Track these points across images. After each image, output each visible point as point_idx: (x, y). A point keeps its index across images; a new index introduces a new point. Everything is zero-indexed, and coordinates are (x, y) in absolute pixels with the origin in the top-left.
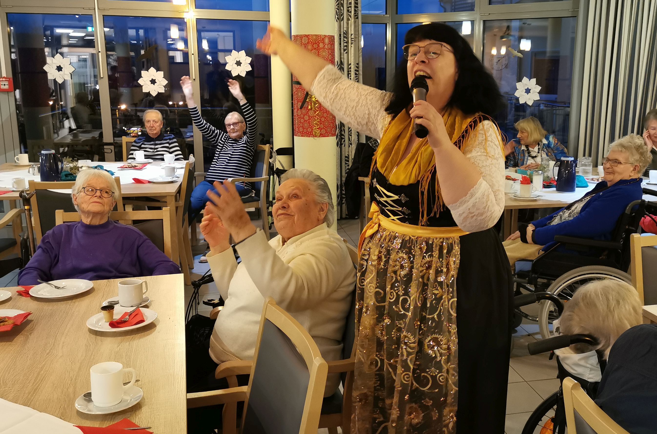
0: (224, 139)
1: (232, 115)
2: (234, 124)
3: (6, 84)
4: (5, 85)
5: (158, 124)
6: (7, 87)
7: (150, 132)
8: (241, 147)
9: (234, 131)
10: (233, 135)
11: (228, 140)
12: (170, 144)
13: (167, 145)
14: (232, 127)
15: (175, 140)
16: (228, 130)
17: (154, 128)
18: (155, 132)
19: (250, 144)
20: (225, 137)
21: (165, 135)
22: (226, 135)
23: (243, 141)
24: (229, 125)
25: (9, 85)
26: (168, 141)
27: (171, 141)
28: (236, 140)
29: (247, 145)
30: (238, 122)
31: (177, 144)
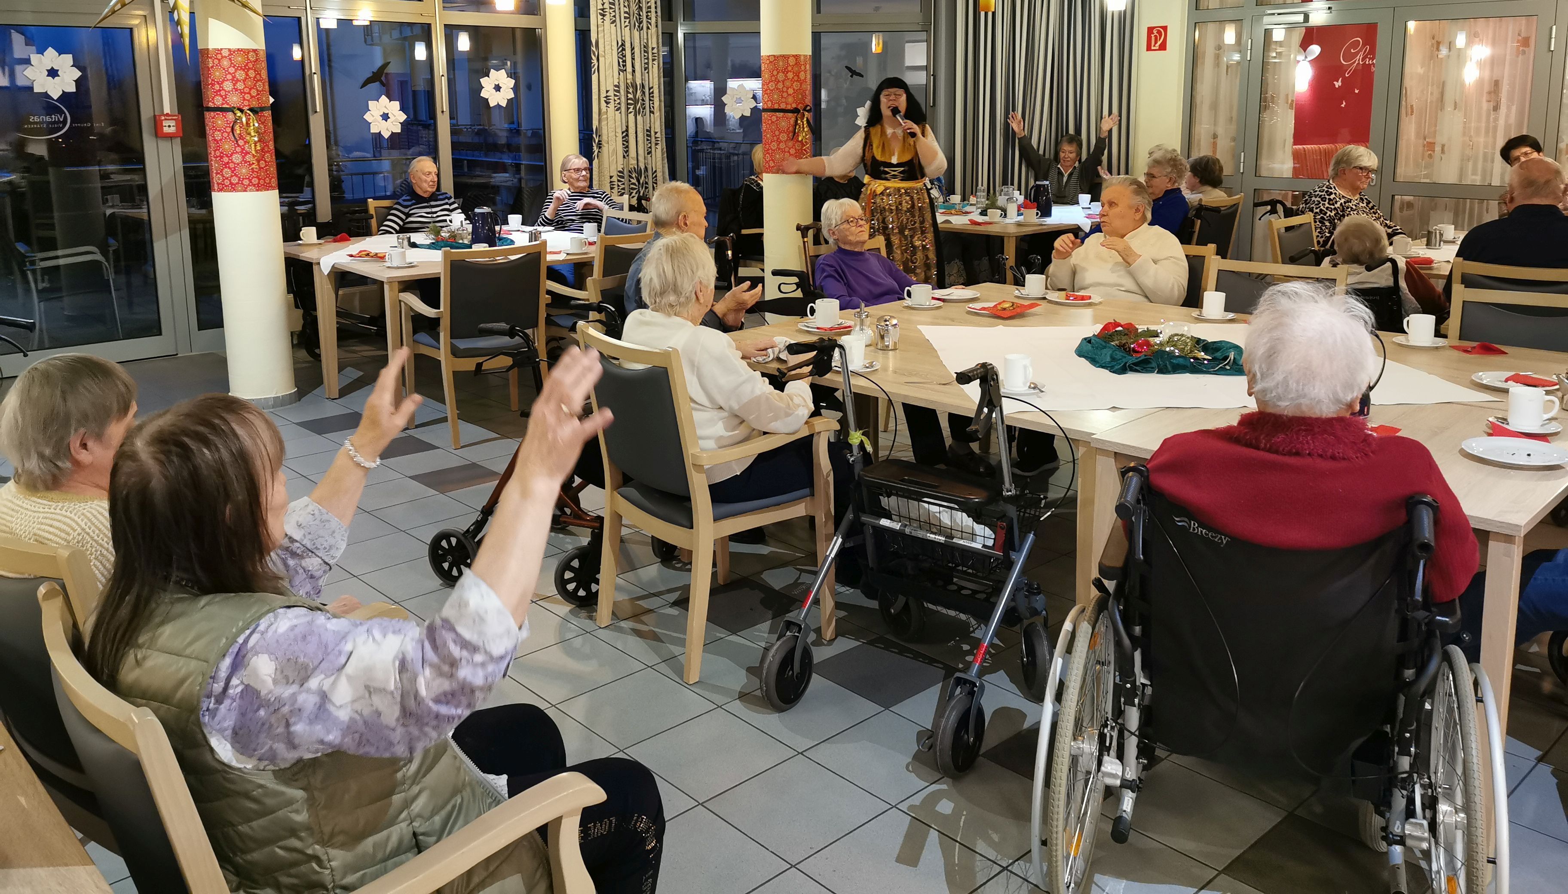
14: (583, 173)
17: (433, 184)
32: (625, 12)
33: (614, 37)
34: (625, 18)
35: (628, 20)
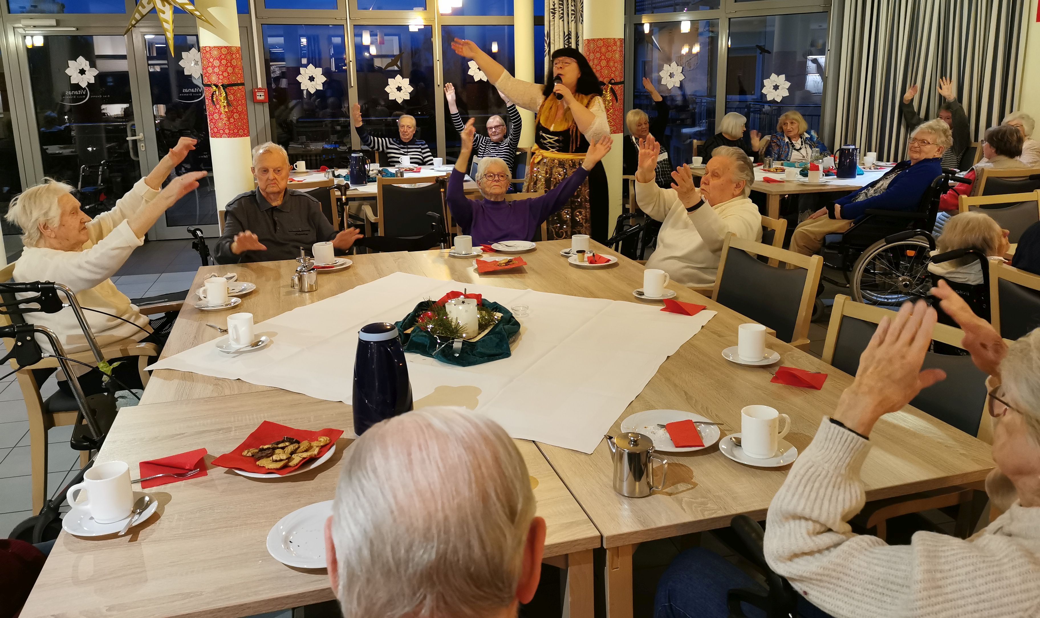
0: (484, 142)
1: (494, 118)
2: (496, 127)
3: (262, 95)
4: (260, 96)
5: (411, 130)
6: (262, 98)
7: (403, 137)
8: (504, 149)
9: (495, 134)
10: (495, 138)
11: (489, 144)
12: (422, 149)
13: (420, 150)
14: (494, 130)
15: (427, 146)
16: (490, 132)
17: (407, 133)
18: (407, 137)
19: (513, 146)
20: (485, 140)
21: (417, 140)
22: (485, 139)
23: (506, 144)
24: (491, 128)
25: (265, 95)
26: (420, 146)
27: (423, 147)
28: (498, 143)
29: (510, 147)
30: (500, 125)
31: (428, 150)
32: (572, 10)
33: (561, 29)
34: (572, 14)
35: (573, 16)
